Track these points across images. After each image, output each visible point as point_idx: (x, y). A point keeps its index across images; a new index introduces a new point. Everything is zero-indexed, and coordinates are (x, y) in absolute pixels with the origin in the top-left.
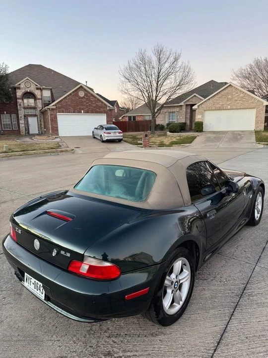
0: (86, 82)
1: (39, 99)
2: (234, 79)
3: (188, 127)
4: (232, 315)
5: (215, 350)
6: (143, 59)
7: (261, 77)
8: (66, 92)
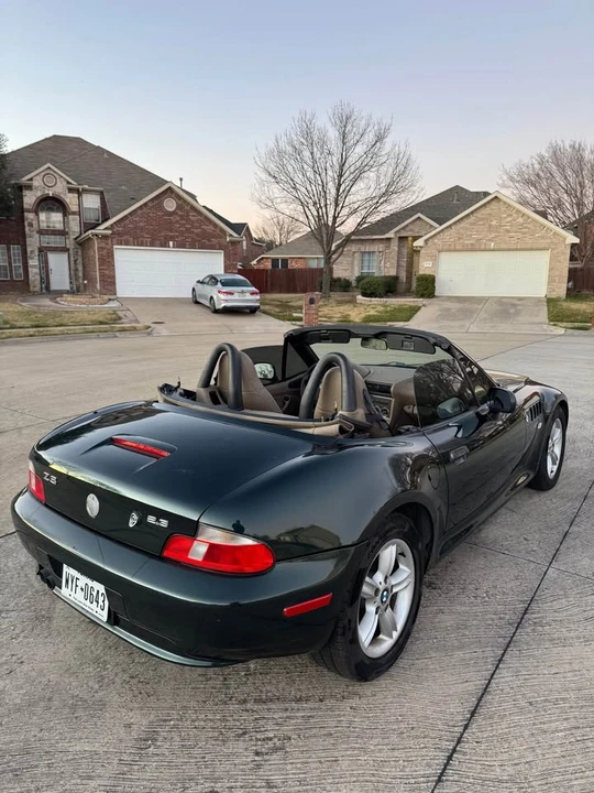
0: (181, 179)
1: (74, 213)
2: (504, 186)
3: (402, 287)
4: (500, 661)
5: (466, 727)
6: (308, 134)
7: (562, 183)
8: (134, 200)
